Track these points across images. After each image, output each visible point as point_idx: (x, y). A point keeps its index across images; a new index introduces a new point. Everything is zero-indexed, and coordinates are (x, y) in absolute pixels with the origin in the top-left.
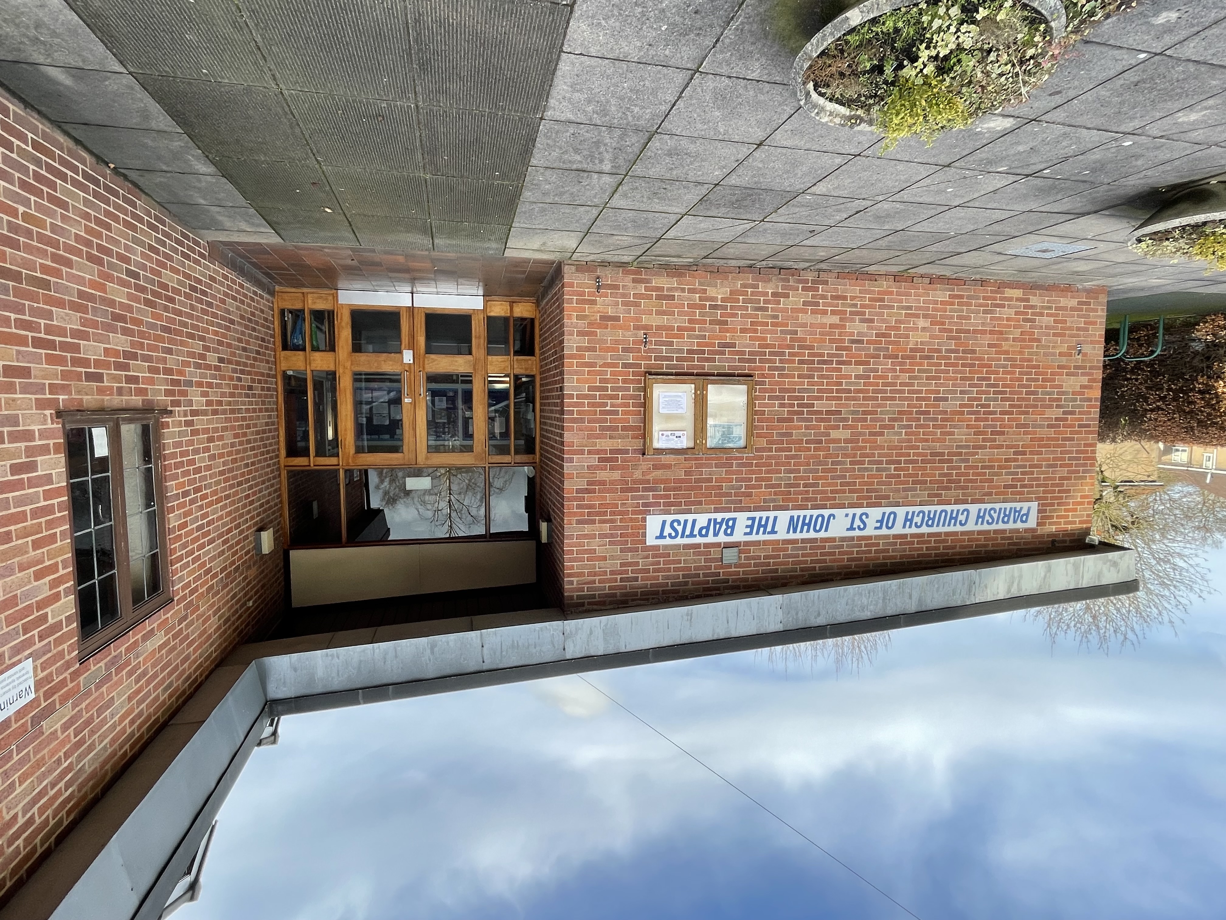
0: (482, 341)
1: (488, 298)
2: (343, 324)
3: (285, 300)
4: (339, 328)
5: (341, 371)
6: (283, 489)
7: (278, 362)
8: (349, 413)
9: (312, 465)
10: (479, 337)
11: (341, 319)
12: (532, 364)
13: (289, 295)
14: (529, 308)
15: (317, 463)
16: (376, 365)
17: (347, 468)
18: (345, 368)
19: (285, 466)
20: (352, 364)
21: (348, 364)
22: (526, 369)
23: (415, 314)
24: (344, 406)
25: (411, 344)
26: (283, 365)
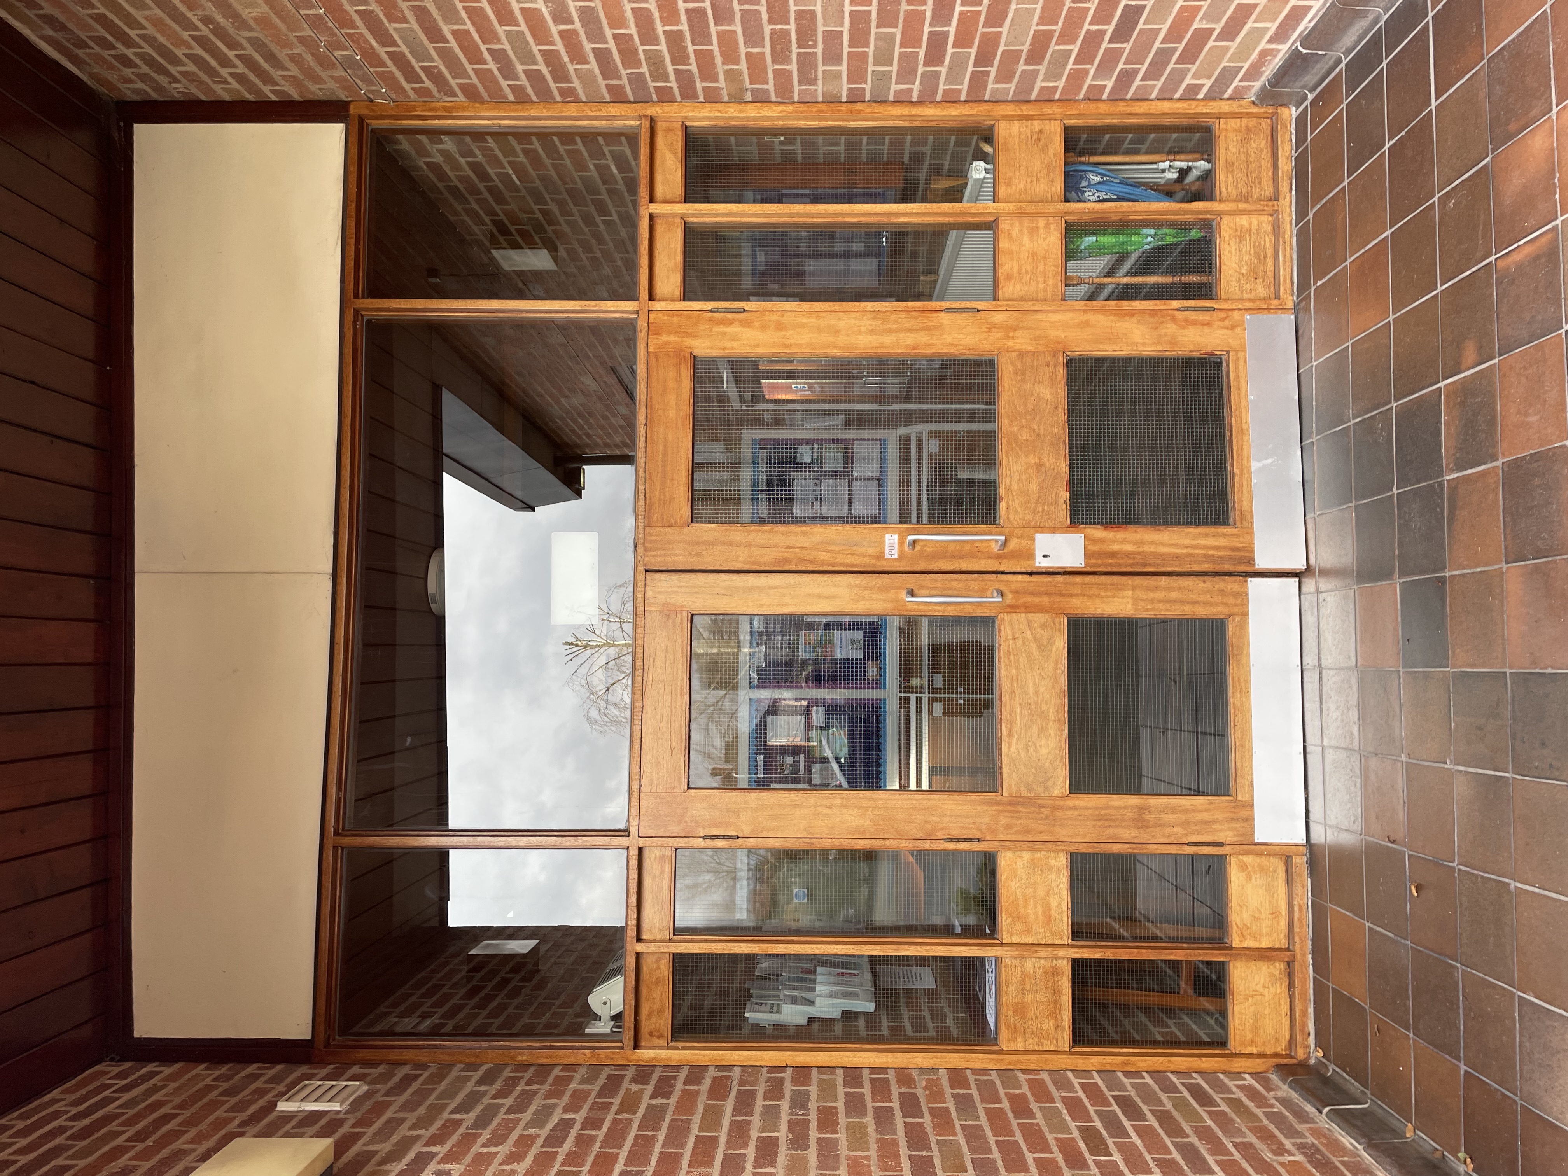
0: (1127, 834)
1: (1300, 862)
2: (1170, 328)
3: (1245, 140)
4: (1153, 313)
5: (999, 318)
6: (572, 110)
7: (1026, 109)
8: (842, 340)
9: (654, 208)
10: (1140, 823)
11: (1188, 322)
12: (1040, 1035)
13: (1266, 155)
14: (1268, 1027)
15: (659, 228)
16: (1024, 435)
17: (642, 324)
18: (1010, 329)
19: (652, 120)
20: (1022, 354)
21: (1022, 341)
22: (1020, 1010)
23: (1221, 583)
24: (867, 323)
25: (1110, 564)
26: (1016, 127)
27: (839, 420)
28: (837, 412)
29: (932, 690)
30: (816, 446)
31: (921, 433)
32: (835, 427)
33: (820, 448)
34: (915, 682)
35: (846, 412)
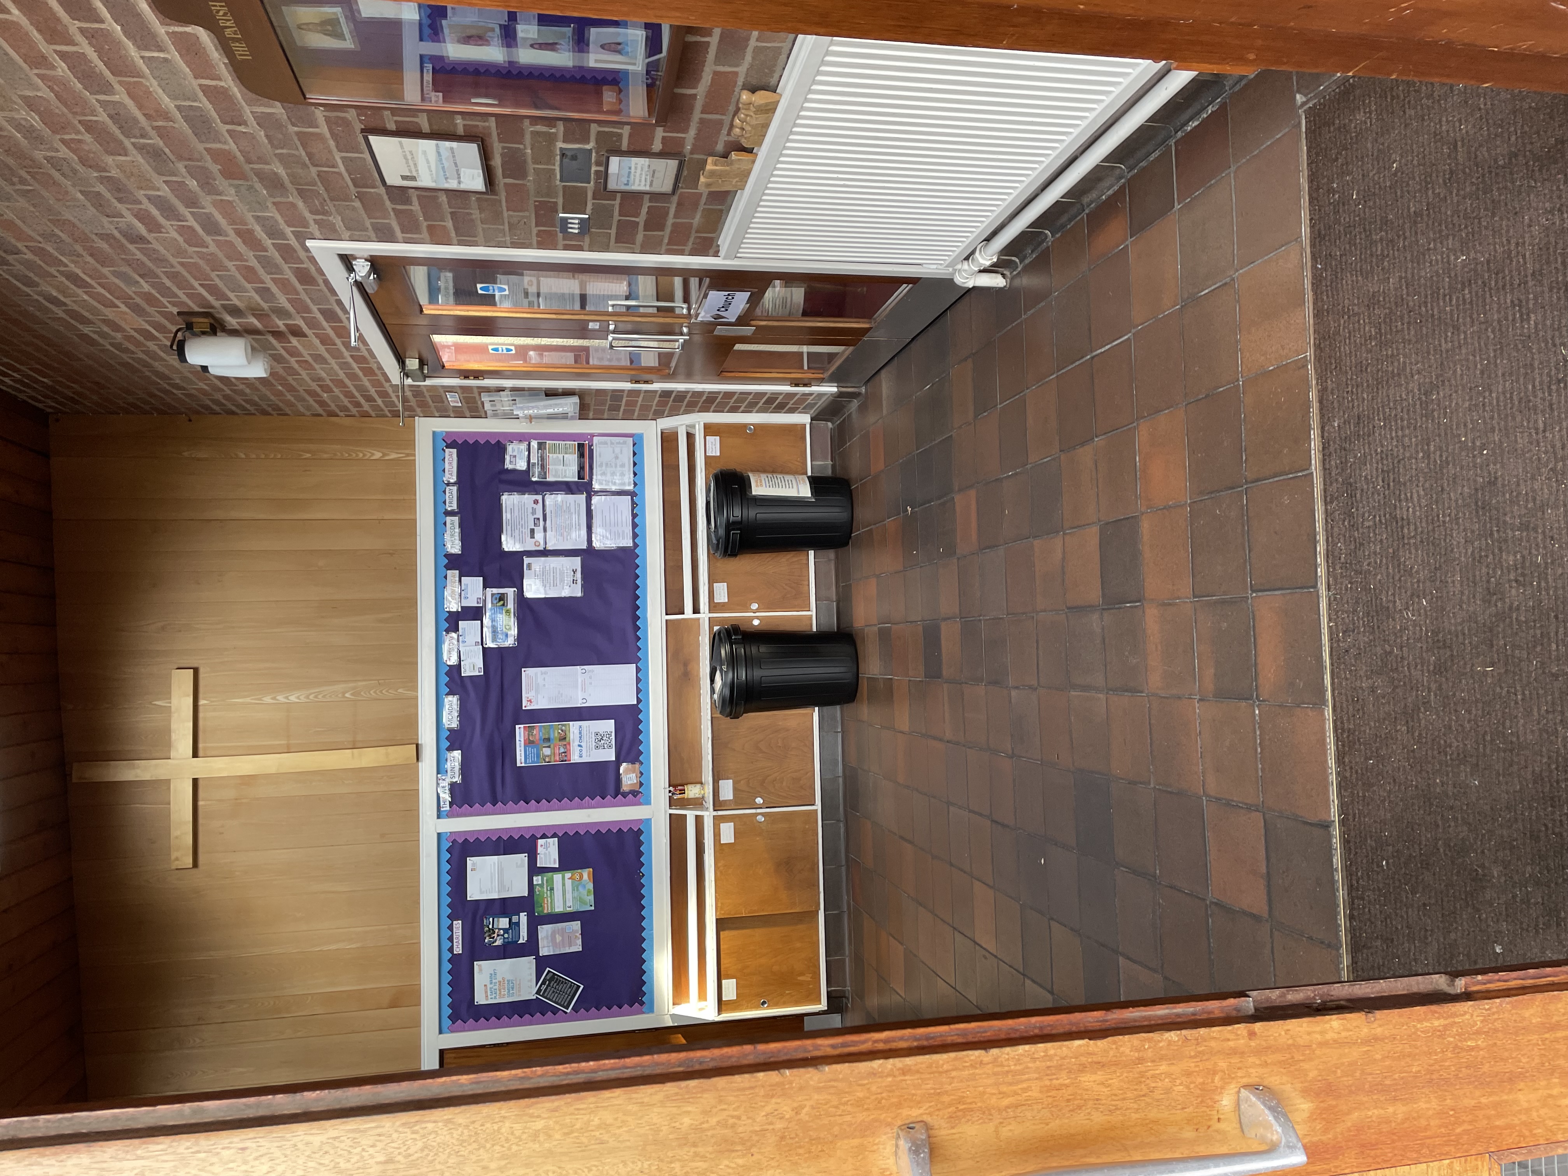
27: (570, 405)
28: (568, 393)
29: (718, 804)
30: (534, 444)
31: (693, 426)
32: (564, 416)
33: (541, 446)
34: (692, 791)
35: (581, 394)
